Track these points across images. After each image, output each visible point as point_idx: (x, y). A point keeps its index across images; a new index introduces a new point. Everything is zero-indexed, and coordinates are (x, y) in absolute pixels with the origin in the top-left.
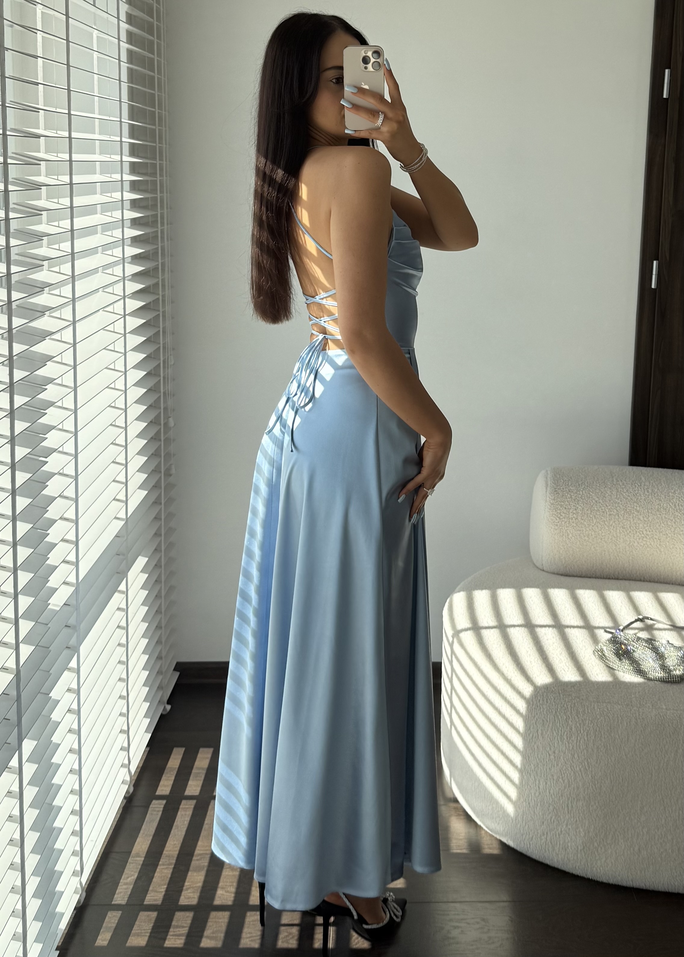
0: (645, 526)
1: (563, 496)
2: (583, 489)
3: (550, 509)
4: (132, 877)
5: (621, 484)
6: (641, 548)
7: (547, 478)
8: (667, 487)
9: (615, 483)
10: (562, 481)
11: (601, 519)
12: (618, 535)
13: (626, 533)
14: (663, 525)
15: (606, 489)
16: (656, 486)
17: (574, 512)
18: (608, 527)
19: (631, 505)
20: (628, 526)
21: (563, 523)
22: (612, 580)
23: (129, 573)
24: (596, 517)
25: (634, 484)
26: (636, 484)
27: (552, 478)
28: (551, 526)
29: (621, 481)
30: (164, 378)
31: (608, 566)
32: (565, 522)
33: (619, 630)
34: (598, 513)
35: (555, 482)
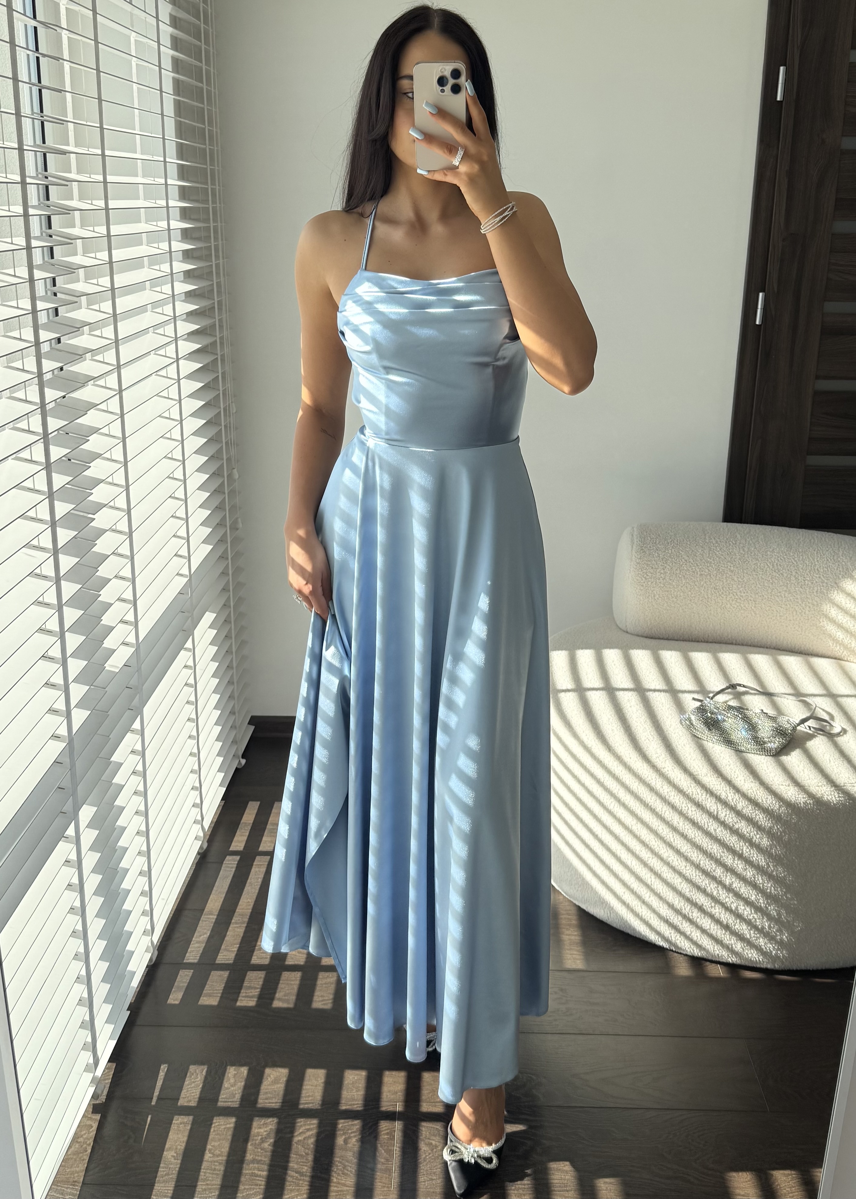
0: (739, 586)
1: (650, 554)
3: (636, 569)
4: (205, 936)
5: (714, 542)
6: (734, 609)
7: (632, 535)
8: (765, 545)
9: (707, 541)
11: (691, 579)
12: (710, 596)
13: (718, 594)
14: (760, 587)
15: (697, 547)
16: (752, 544)
17: (662, 571)
18: (699, 588)
19: (724, 564)
20: (721, 587)
21: (649, 583)
22: (701, 643)
23: (195, 632)
24: (686, 576)
26: (731, 542)
27: (638, 536)
28: (636, 586)
29: (715, 539)
30: (226, 426)
31: (697, 628)
32: (652, 583)
33: (709, 697)
34: (687, 573)
35: (642, 541)
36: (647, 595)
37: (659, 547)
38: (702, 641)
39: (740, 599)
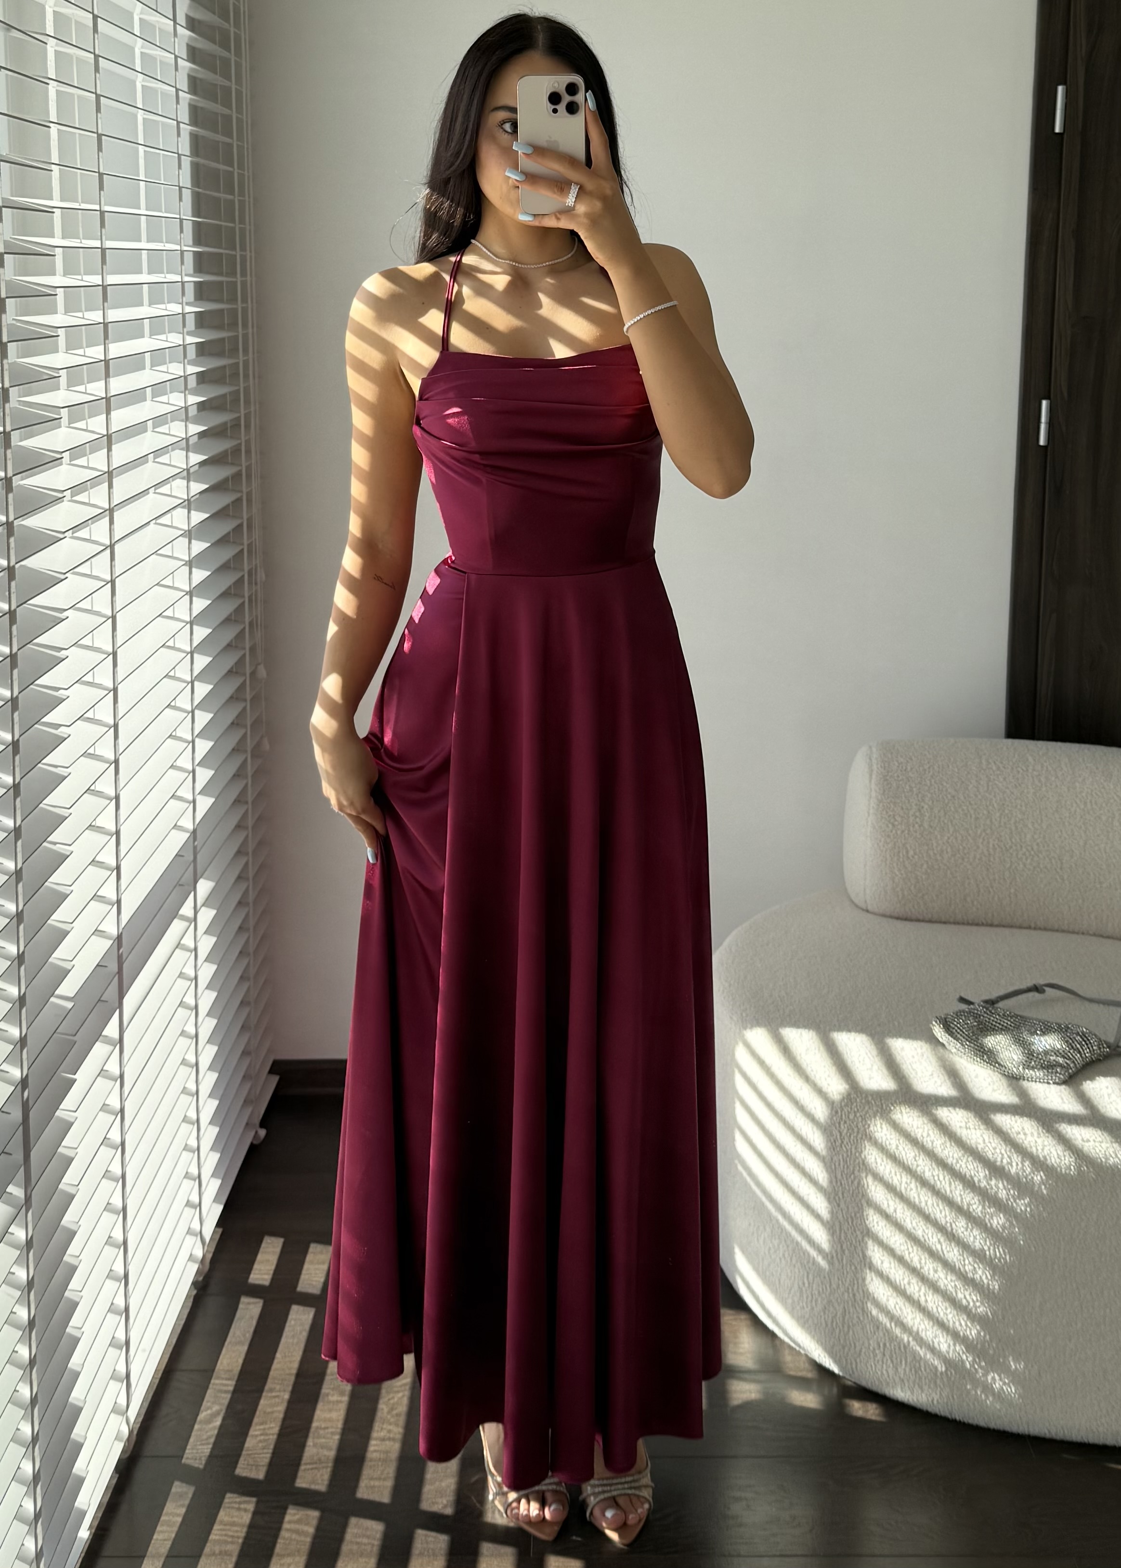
2: (932, 777)
3: (878, 810)
5: (994, 768)
7: (870, 759)
8: (1071, 772)
9: (984, 767)
10: (896, 764)
11: (962, 825)
15: (969, 776)
16: (1053, 772)
17: (918, 814)
21: (899, 832)
25: (1018, 767)
27: (879, 759)
28: (879, 837)
29: (995, 763)
30: (250, 599)
31: (975, 904)
35: (885, 767)
36: (897, 851)
37: (912, 776)
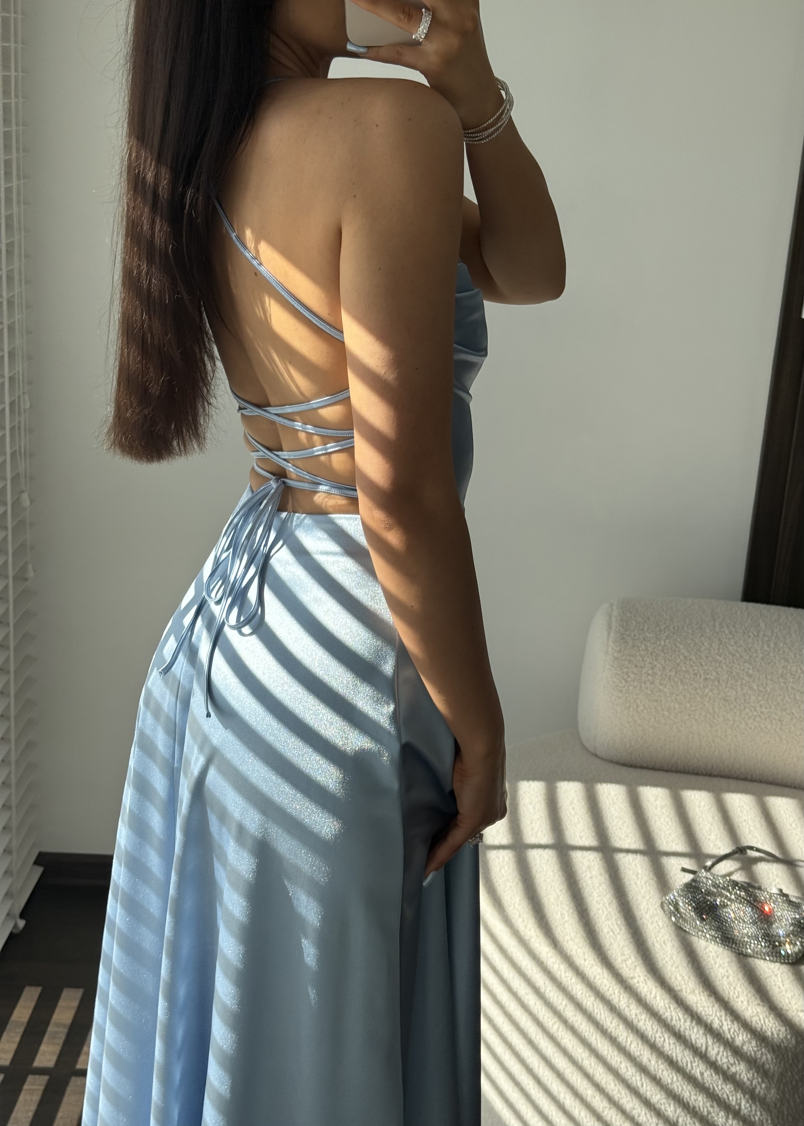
0: (760, 698)
1: (634, 646)
2: (667, 637)
3: (612, 666)
5: (727, 632)
7: (610, 619)
8: (800, 639)
9: (717, 630)
10: (634, 623)
11: (691, 684)
12: (717, 710)
13: (728, 708)
14: (790, 700)
15: (703, 638)
16: (781, 638)
17: (650, 672)
18: (702, 697)
19: (739, 665)
20: (733, 698)
21: (631, 688)
25: (748, 632)
26: (750, 634)
27: (618, 618)
28: (612, 692)
29: (728, 627)
32: (635, 687)
33: (705, 868)
34: (686, 676)
35: (623, 625)
36: (627, 705)
37: (649, 635)
38: (702, 774)
39: (760, 717)
